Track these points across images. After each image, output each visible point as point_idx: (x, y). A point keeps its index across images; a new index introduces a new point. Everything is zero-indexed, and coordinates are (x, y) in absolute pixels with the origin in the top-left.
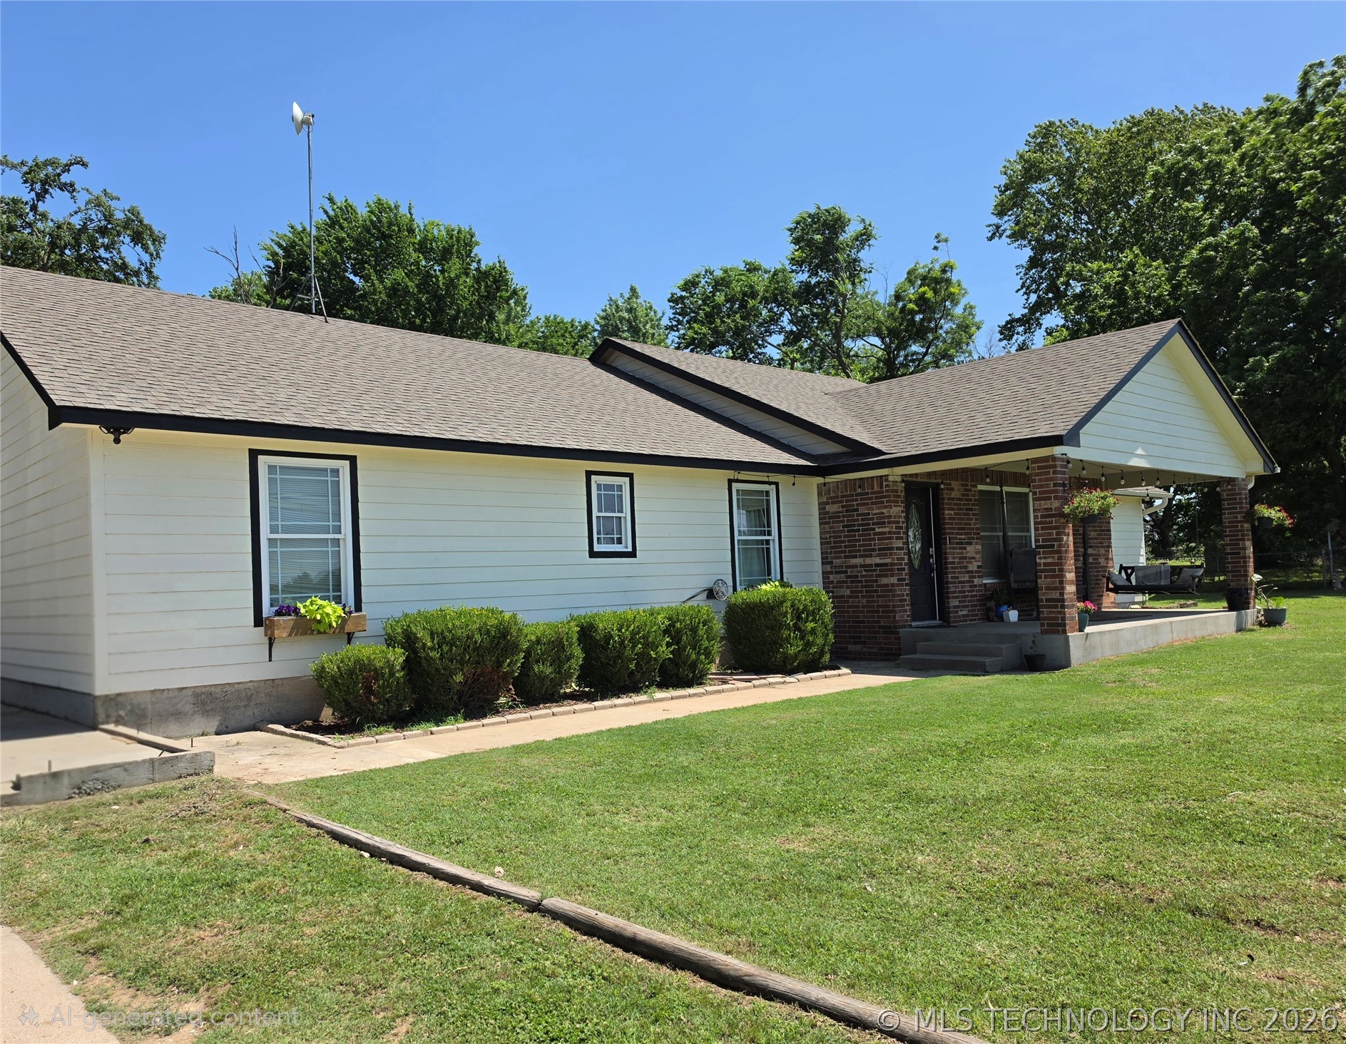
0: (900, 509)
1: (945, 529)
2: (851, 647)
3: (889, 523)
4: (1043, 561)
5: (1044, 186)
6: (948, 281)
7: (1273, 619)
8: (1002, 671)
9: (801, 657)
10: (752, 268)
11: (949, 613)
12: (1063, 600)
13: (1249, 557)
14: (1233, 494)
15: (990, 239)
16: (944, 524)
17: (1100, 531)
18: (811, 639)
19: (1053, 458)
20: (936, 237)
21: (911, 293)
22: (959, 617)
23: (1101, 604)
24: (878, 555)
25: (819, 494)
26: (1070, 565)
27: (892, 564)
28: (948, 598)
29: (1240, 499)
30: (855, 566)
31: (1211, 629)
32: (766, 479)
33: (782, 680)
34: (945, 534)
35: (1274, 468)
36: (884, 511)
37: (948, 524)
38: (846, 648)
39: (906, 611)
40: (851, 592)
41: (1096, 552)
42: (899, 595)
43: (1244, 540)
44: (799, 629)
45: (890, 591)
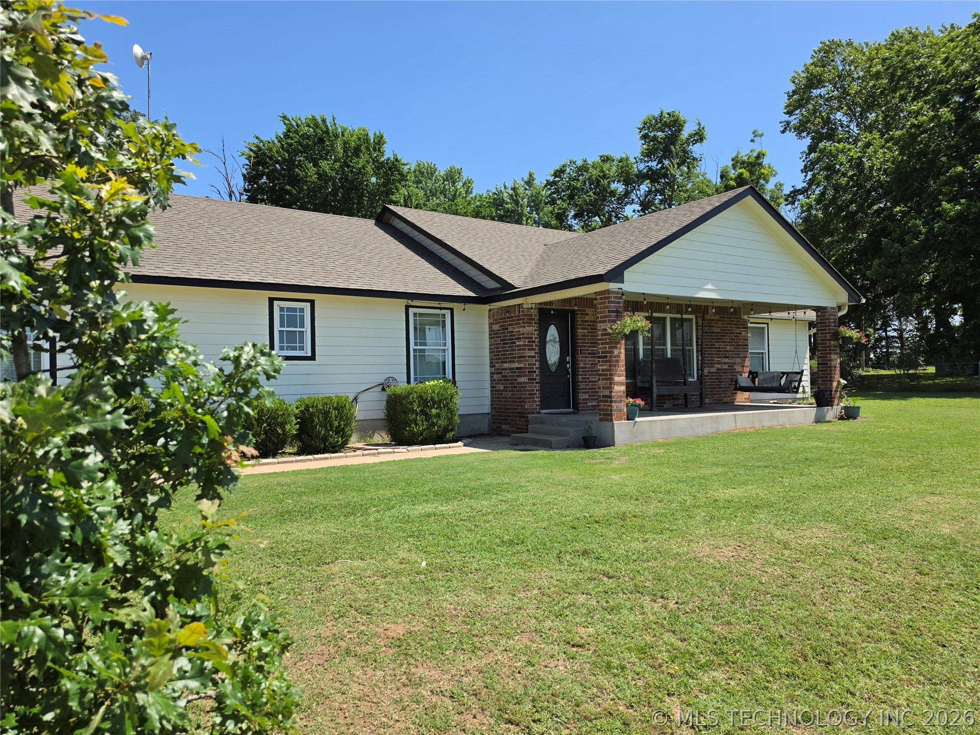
0: (534, 328)
1: (577, 343)
2: (504, 427)
3: (523, 338)
4: (601, 368)
5: (823, 91)
6: (760, 164)
7: (850, 414)
8: (568, 447)
9: (425, 433)
10: (606, 159)
11: (578, 403)
12: (611, 397)
13: (835, 367)
14: (824, 319)
15: (783, 132)
16: (577, 339)
18: (435, 421)
19: (608, 291)
20: (754, 133)
21: (733, 174)
22: (589, 406)
23: (735, 399)
24: (517, 362)
25: (489, 318)
26: (621, 371)
27: (525, 368)
28: (578, 393)
29: (829, 322)
30: (506, 369)
31: (781, 420)
32: (438, 306)
33: (391, 450)
34: (577, 347)
35: (860, 300)
36: (521, 330)
37: (580, 339)
38: (501, 427)
39: (535, 401)
40: (504, 387)
41: (732, 361)
42: (529, 391)
43: (830, 354)
44: (426, 415)
45: (523, 387)
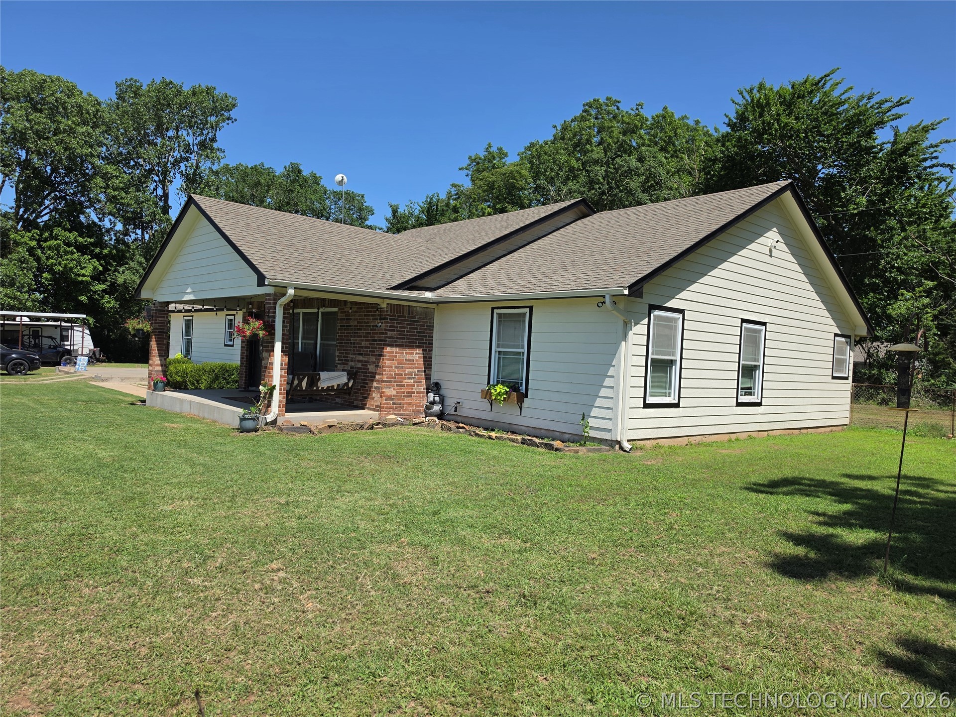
17: (373, 340)
